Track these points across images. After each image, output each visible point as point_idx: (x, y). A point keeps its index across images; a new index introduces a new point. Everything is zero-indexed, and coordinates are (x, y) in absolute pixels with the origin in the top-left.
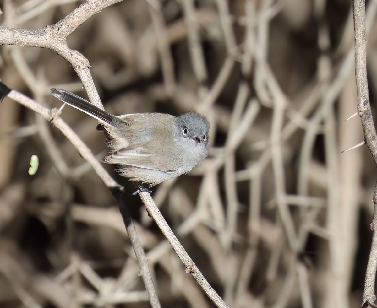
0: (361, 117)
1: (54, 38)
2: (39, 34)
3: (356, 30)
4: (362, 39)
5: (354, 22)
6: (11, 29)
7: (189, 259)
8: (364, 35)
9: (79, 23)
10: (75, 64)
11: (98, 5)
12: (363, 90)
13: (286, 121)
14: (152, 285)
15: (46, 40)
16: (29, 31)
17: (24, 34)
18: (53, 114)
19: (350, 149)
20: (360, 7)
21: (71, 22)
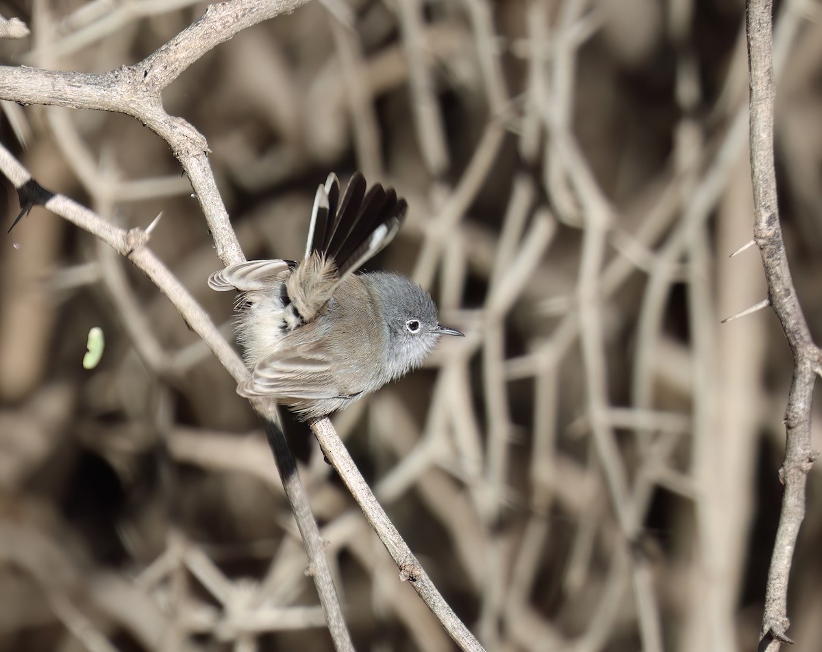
0: (761, 249)
1: (136, 91)
2: (106, 83)
3: (753, 70)
4: (764, 88)
5: (749, 52)
6: (49, 73)
7: (407, 553)
8: (770, 81)
9: (188, 62)
10: (178, 145)
11: (228, 24)
12: (766, 193)
13: (610, 254)
14: (334, 594)
15: (119, 97)
16: (85, 77)
17: (74, 82)
18: (132, 241)
19: (738, 316)
20: (761, 21)
21: (172, 58)
